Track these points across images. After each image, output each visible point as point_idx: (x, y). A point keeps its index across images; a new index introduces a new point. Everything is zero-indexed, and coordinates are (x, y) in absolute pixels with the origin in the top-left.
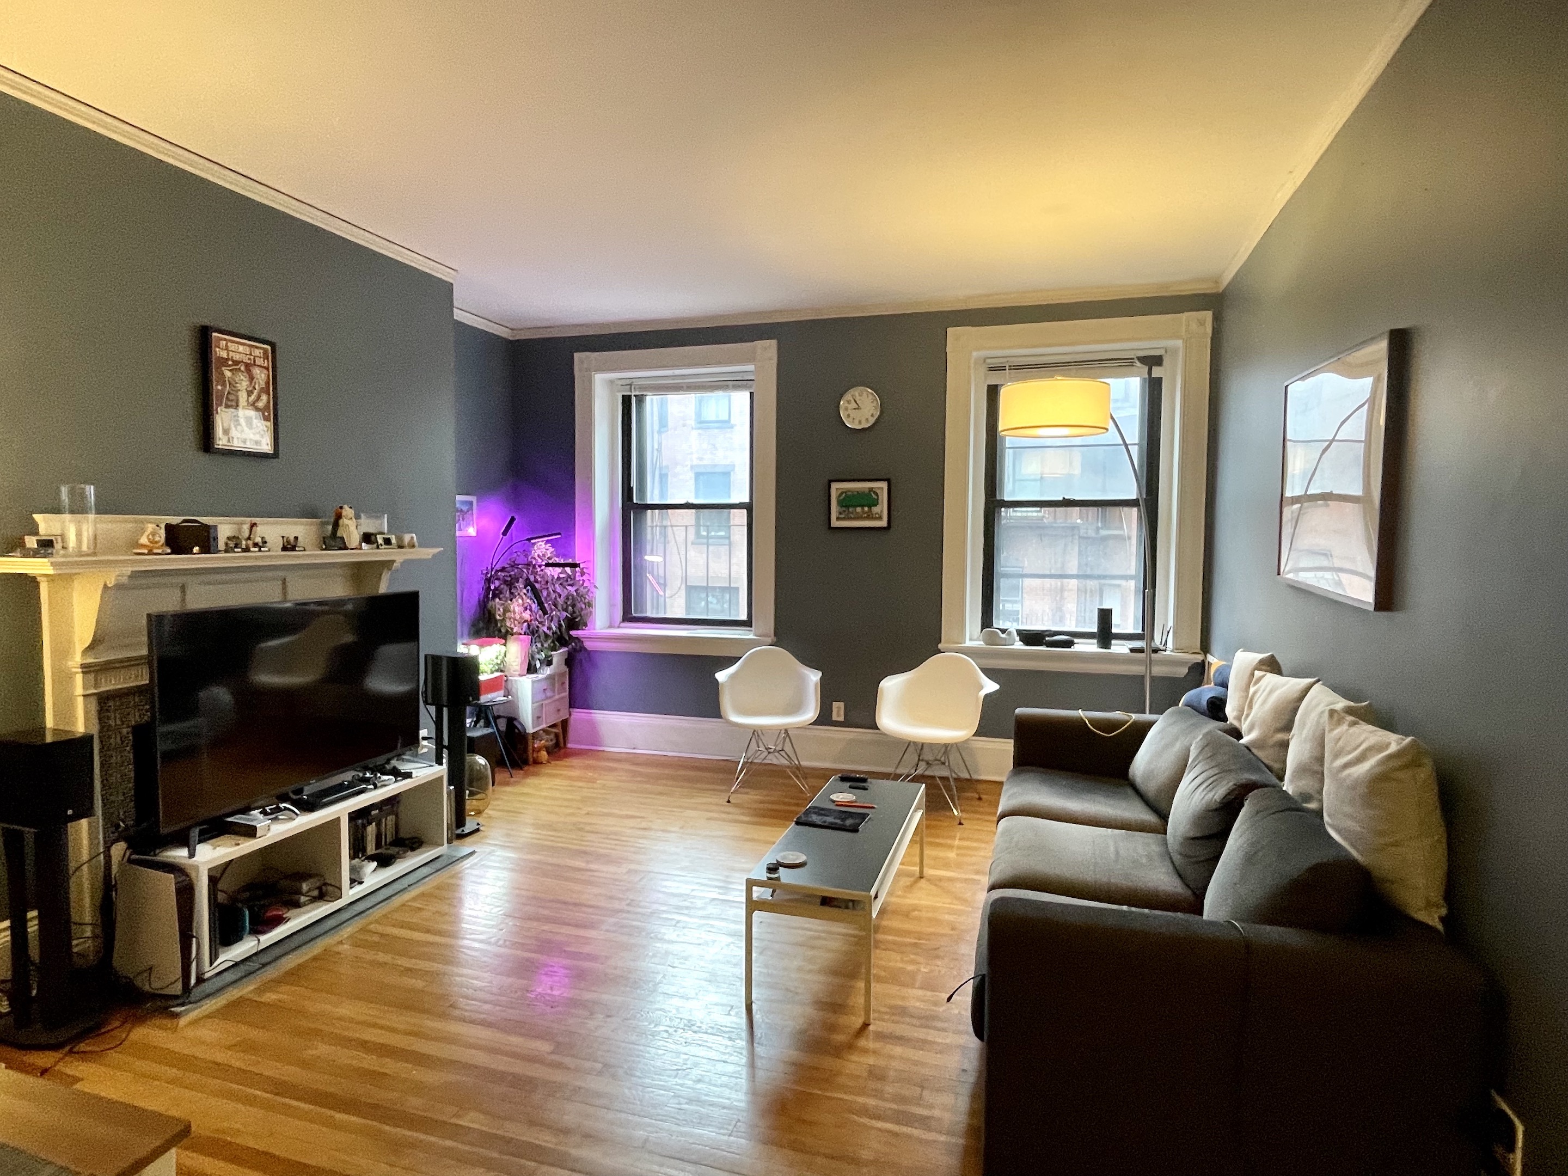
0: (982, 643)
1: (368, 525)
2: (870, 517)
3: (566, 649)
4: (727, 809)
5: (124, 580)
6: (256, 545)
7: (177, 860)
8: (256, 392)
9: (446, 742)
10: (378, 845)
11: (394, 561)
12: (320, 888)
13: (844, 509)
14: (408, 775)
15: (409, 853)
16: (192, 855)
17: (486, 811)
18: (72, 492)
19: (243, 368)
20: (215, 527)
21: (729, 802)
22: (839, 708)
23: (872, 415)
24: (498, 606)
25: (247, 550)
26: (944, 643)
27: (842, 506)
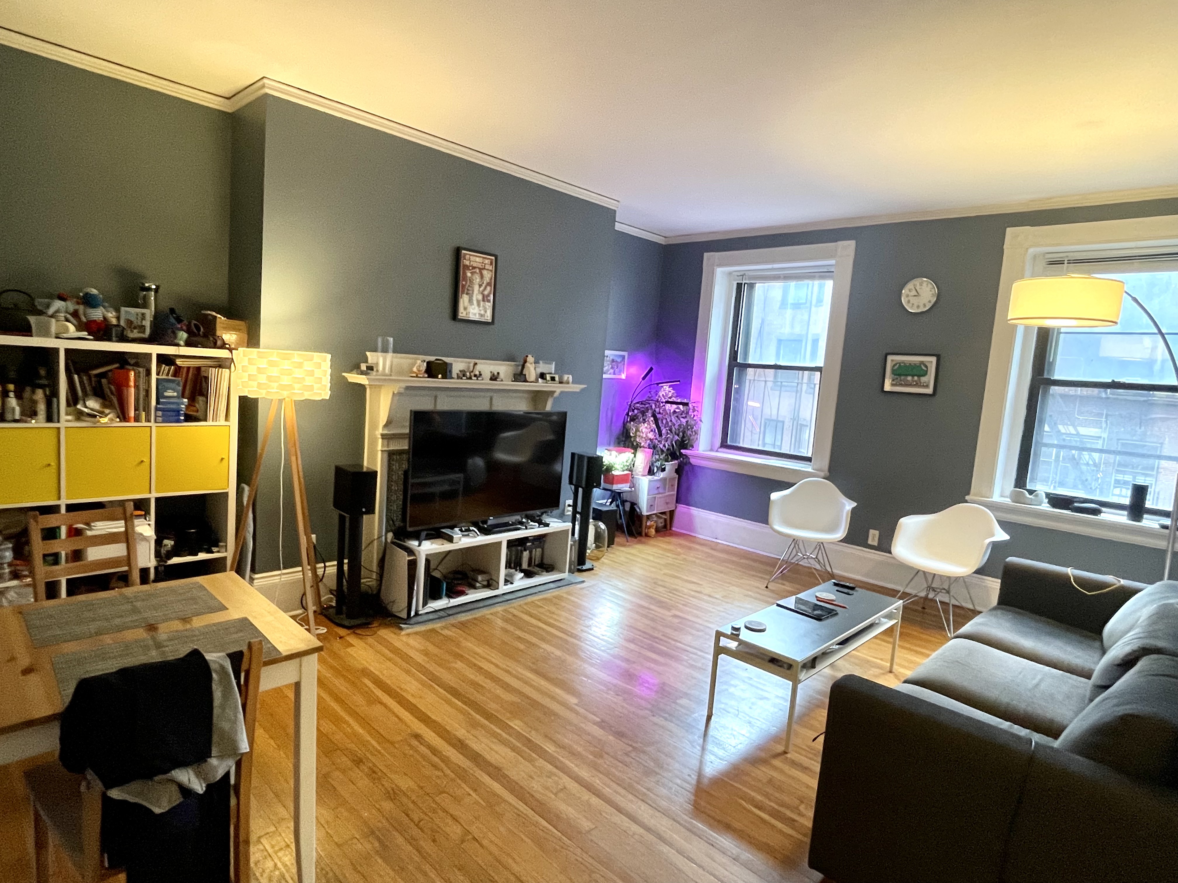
0: (1009, 500)
1: (543, 368)
2: (918, 385)
3: (676, 462)
4: (766, 593)
5: (402, 390)
6: (475, 376)
7: (411, 547)
8: (484, 285)
9: (579, 509)
10: (530, 564)
11: (554, 392)
12: (488, 581)
13: (897, 377)
14: (547, 525)
15: (545, 573)
16: (419, 545)
17: (602, 559)
18: (383, 341)
19: (478, 271)
20: (451, 364)
21: (767, 587)
22: (874, 535)
23: (930, 302)
24: (632, 427)
25: (470, 378)
26: (972, 495)
27: (895, 375)
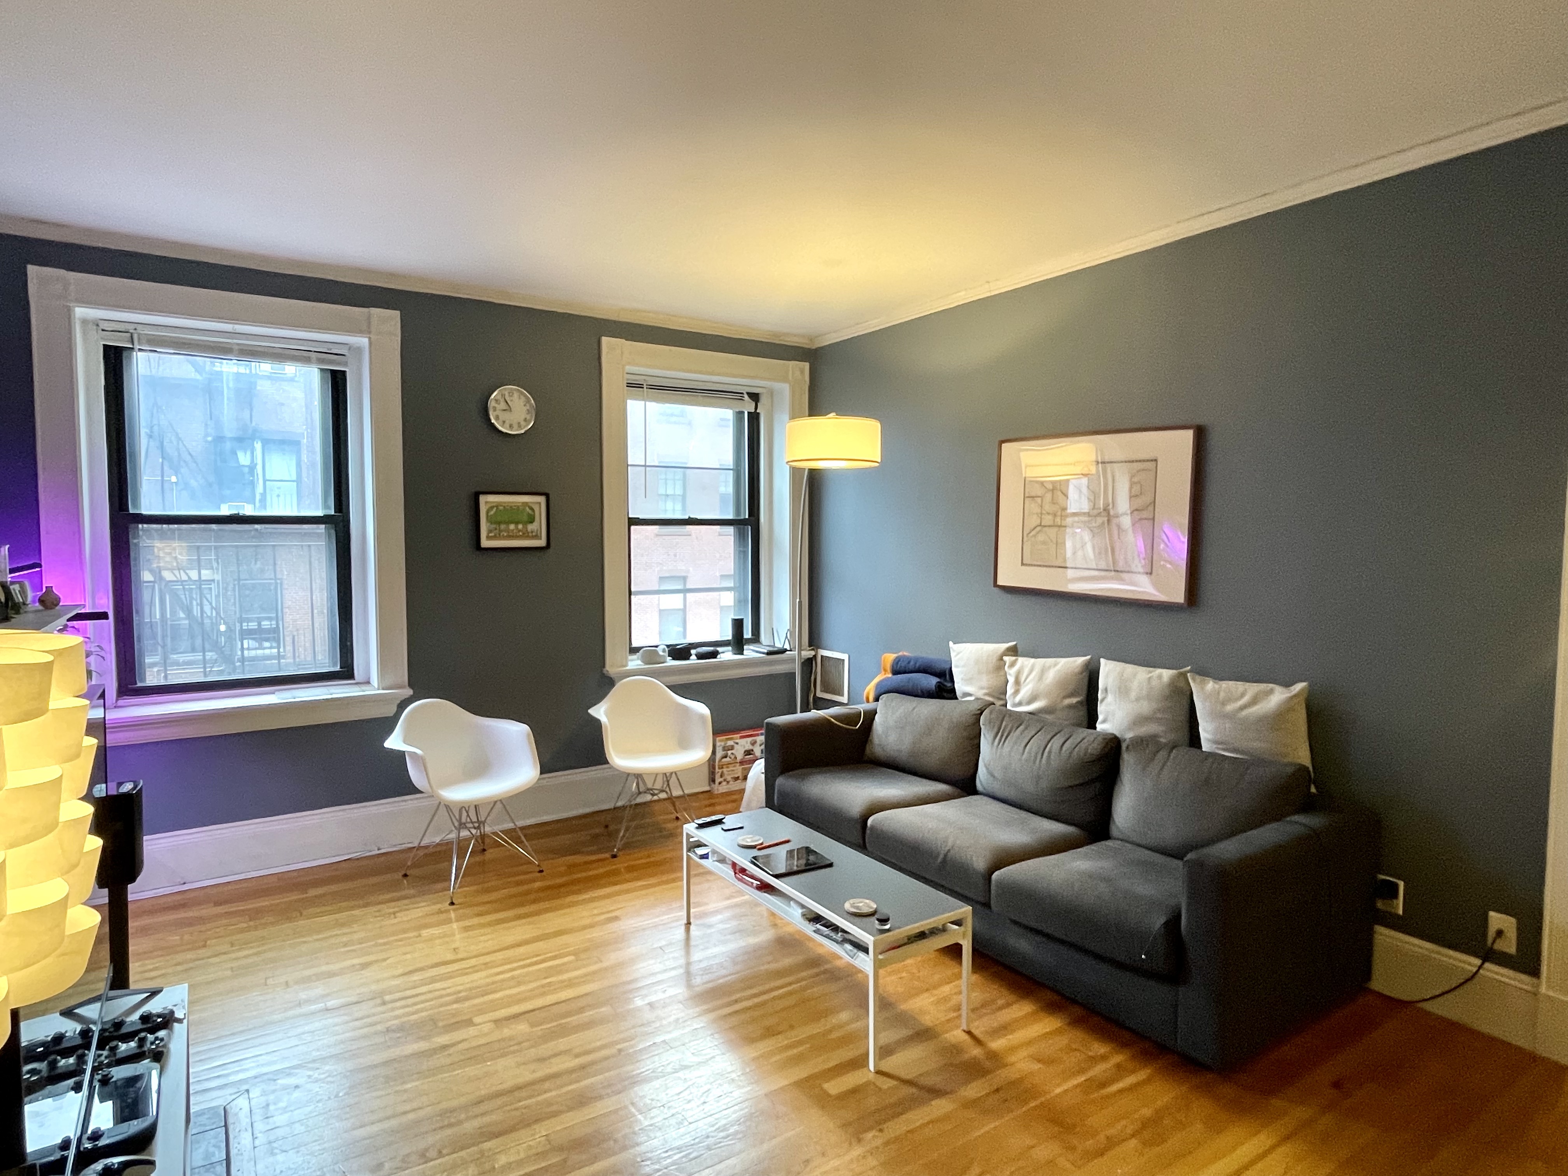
0: (639, 662)
2: (526, 535)
13: (494, 526)
23: (527, 421)
26: (609, 668)
27: (495, 523)
